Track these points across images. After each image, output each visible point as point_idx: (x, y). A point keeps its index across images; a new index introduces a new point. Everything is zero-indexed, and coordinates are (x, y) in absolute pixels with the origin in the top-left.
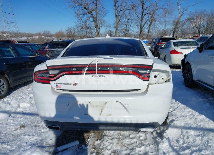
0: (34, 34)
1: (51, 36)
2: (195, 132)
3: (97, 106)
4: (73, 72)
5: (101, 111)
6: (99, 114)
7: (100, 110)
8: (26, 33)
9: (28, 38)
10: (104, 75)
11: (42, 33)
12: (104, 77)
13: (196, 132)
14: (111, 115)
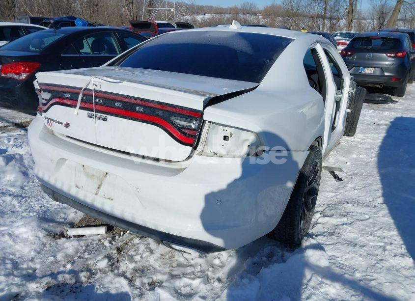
0: (226, 9)
1: (255, 14)
2: (342, 291)
3: (93, 176)
4: (65, 101)
5: (98, 188)
6: (95, 193)
7: (97, 186)
8: (213, 7)
9: (213, 17)
10: (106, 116)
11: (239, 7)
12: (106, 120)
13: (347, 292)
14: (112, 199)
